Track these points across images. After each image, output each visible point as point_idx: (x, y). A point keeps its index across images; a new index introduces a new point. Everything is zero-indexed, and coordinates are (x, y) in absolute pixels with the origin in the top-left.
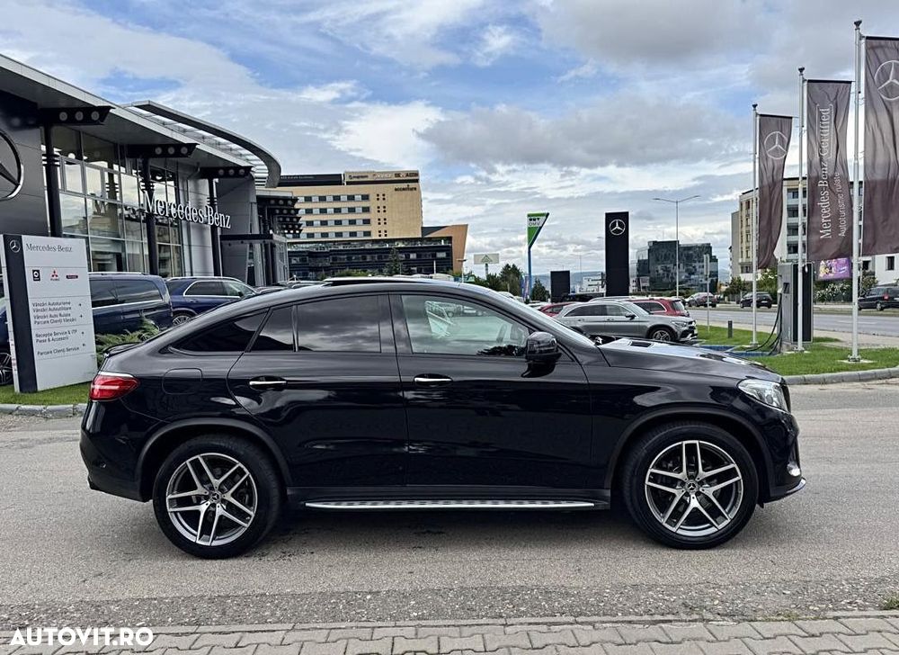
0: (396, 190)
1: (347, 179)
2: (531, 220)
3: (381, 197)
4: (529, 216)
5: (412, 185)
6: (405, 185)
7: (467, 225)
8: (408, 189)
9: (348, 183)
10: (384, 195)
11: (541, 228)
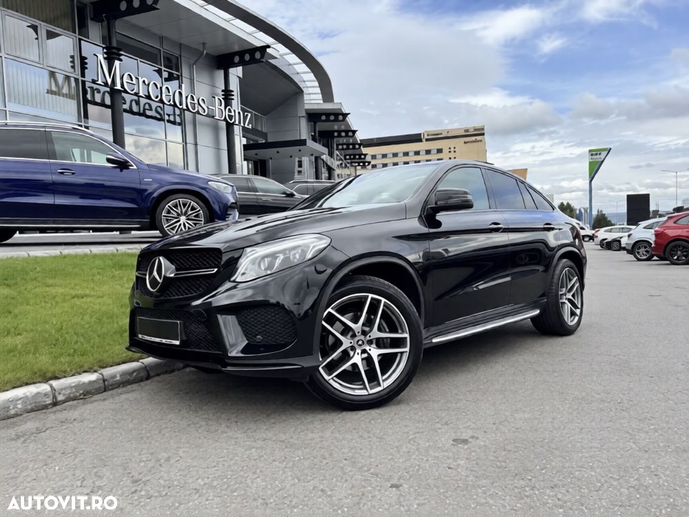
0: (465, 143)
1: (426, 137)
2: (592, 155)
3: (452, 150)
4: (590, 151)
5: (479, 138)
6: (473, 138)
7: (526, 169)
8: (476, 141)
9: (427, 140)
10: (455, 148)
11: (602, 162)
